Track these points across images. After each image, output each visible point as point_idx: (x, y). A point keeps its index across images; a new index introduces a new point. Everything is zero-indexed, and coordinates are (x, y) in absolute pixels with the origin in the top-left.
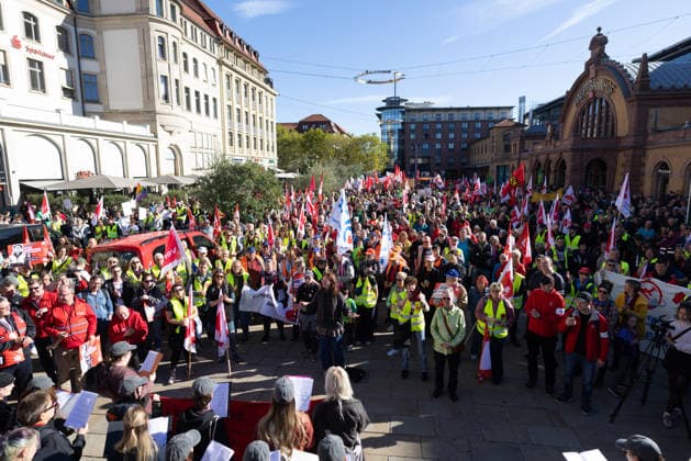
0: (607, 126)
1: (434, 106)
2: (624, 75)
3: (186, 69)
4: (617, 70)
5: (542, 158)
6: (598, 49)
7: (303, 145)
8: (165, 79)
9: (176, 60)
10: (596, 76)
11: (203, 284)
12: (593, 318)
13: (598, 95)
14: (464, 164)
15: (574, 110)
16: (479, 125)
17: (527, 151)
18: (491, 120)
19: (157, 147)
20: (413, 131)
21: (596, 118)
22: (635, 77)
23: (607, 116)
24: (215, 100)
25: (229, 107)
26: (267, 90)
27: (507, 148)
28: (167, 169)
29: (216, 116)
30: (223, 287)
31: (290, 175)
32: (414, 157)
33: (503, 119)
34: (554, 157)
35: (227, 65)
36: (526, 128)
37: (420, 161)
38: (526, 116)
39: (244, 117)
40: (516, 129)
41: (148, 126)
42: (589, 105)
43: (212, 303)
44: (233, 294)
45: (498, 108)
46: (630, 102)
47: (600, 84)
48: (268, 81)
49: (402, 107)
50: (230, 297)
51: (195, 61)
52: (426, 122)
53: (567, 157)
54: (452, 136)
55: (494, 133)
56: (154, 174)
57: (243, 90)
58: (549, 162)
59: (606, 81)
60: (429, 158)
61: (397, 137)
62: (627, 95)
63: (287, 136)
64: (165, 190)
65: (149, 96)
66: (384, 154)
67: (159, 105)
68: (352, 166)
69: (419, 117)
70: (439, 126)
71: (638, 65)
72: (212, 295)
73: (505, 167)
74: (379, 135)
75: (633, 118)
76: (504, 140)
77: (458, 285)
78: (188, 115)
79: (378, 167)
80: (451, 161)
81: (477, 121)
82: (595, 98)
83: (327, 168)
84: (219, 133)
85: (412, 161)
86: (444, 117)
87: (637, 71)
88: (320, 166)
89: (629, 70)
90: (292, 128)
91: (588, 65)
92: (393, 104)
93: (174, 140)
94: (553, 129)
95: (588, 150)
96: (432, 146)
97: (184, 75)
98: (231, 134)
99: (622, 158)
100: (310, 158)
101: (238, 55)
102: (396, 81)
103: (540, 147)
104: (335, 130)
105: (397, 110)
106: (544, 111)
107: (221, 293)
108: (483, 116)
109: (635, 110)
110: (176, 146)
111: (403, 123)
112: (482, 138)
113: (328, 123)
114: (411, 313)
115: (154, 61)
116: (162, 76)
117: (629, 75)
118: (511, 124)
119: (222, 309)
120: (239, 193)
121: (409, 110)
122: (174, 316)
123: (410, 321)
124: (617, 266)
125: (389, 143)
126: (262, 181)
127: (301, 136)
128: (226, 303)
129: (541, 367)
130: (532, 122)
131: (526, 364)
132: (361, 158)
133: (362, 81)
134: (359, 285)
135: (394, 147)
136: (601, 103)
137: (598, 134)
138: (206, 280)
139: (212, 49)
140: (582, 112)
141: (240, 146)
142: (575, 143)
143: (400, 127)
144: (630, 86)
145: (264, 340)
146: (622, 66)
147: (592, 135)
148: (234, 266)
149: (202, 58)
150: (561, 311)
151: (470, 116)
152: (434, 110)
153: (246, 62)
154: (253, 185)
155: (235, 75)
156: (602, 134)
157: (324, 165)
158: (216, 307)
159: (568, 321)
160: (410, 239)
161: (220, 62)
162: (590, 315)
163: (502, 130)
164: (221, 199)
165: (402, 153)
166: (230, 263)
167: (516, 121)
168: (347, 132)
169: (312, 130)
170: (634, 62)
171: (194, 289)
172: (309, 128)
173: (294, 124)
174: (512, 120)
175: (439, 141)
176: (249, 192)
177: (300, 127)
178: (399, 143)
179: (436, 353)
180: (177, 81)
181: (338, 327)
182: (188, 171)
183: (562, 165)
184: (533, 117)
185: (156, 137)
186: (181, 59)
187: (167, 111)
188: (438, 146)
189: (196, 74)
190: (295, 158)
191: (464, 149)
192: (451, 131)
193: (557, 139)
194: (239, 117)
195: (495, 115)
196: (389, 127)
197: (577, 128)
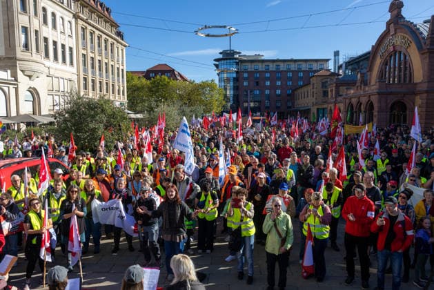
0: (405, 75)
1: (263, 58)
2: (417, 32)
3: (45, 22)
4: (412, 29)
5: (354, 101)
6: (395, 12)
7: (150, 90)
8: (25, 30)
9: (36, 14)
10: (396, 33)
11: (58, 200)
12: (400, 219)
13: (398, 49)
14: (290, 107)
15: (378, 61)
16: (301, 74)
17: (341, 96)
18: (311, 71)
19: (17, 90)
20: (245, 79)
21: (397, 69)
22: (426, 34)
23: (406, 68)
24: (71, 49)
25: (84, 55)
26: (118, 42)
27: (325, 94)
28: (26, 108)
29: (72, 63)
30: (76, 201)
31: (139, 116)
32: (247, 101)
33: (321, 69)
34: (364, 100)
35: (82, 20)
36: (340, 77)
37: (252, 105)
38: (340, 67)
39: (97, 65)
40: (332, 78)
41: (9, 71)
42: (391, 57)
43: (66, 216)
44: (85, 209)
45: (316, 61)
46: (423, 54)
47: (398, 40)
48: (119, 34)
49: (236, 59)
50: (82, 211)
51: (53, 15)
52: (257, 71)
53: (374, 99)
54: (279, 83)
55: (313, 80)
56: (14, 114)
57: (96, 41)
58: (359, 104)
59: (404, 38)
60: (260, 102)
61: (232, 84)
62: (420, 48)
63: (136, 82)
64: (23, 127)
65: (10, 44)
66: (221, 98)
67: (20, 53)
68: (193, 108)
69: (250, 67)
70: (268, 75)
71: (428, 25)
72: (66, 209)
73: (324, 109)
74: (217, 82)
75: (426, 68)
76: (322, 87)
77: (288, 196)
78: (46, 62)
79: (216, 109)
80: (279, 104)
81: (300, 70)
82: (395, 51)
83: (171, 108)
84: (75, 78)
85: (246, 105)
86: (272, 67)
87: (427, 29)
88: (165, 107)
89: (421, 29)
90: (141, 76)
91: (388, 24)
92: (228, 56)
93: (33, 84)
94: (362, 76)
95: (391, 93)
96: (262, 92)
97: (44, 28)
98: (85, 79)
99: (418, 100)
100: (156, 101)
101: (93, 11)
102: (231, 35)
103: (352, 91)
104: (179, 78)
105: (232, 61)
106: (354, 63)
107: (74, 207)
108: (304, 67)
109: (427, 61)
110: (34, 89)
111: (237, 72)
112: (305, 85)
113: (173, 71)
114: (242, 221)
115: (15, 14)
116: (22, 27)
117: (421, 33)
118: (328, 73)
119: (75, 221)
120: (92, 126)
121: (242, 61)
122: (32, 227)
123: (240, 227)
124: (418, 180)
125: (225, 89)
126: (113, 115)
127: (149, 82)
128: (79, 217)
129: (358, 267)
130: (345, 72)
131: (345, 266)
132: (201, 102)
133: (201, 35)
134: (202, 198)
135: (230, 93)
136: (400, 56)
137: (399, 81)
138: (61, 196)
139: (69, 5)
140: (386, 63)
141: (93, 90)
142: (380, 88)
143: (235, 75)
144: (422, 41)
145: (114, 252)
146: (416, 26)
147: (394, 81)
148: (87, 185)
149: (60, 12)
150: (371, 214)
151: (293, 67)
152: (263, 61)
153: (99, 17)
154: (105, 119)
155: (89, 28)
156: (402, 82)
157: (168, 105)
158: (69, 220)
159: (379, 222)
160: (244, 162)
161: (76, 17)
162: (397, 217)
163: (320, 79)
164: (75, 131)
165: (236, 98)
166: (83, 182)
167: (332, 71)
168: (189, 79)
169: (158, 77)
170: (425, 22)
171: (49, 205)
172: (155, 75)
173: (142, 72)
174: (329, 70)
175: (267, 88)
176: (102, 125)
177: (147, 74)
178: (234, 90)
179: (267, 253)
180: (36, 32)
181: (181, 232)
182: (45, 111)
183: (370, 106)
184: (346, 68)
185: (16, 80)
186: (41, 13)
187: (27, 58)
188: (267, 92)
189: (54, 26)
190: (143, 101)
191: (289, 95)
192: (279, 79)
193: (366, 84)
194: (93, 64)
195: (315, 66)
196: (225, 75)
197: (382, 76)
